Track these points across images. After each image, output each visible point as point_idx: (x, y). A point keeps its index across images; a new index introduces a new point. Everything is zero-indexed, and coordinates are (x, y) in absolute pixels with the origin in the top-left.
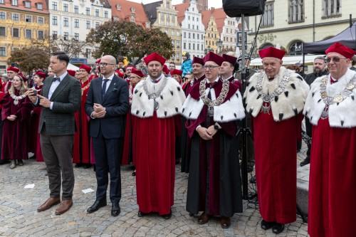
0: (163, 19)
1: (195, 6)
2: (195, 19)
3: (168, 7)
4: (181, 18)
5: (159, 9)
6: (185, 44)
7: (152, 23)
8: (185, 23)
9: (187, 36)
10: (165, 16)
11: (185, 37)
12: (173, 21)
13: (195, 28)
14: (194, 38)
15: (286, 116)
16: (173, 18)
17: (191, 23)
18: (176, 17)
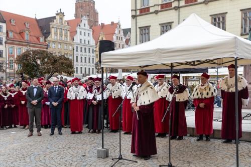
0: (56, 34)
1: (86, 23)
2: (87, 34)
3: (61, 23)
4: (74, 33)
5: (52, 24)
6: (77, 57)
7: (46, 38)
8: (77, 38)
9: (79, 49)
10: (59, 31)
11: (77, 51)
12: (66, 36)
13: (87, 43)
14: (85, 52)
15: (116, 97)
16: (66, 33)
17: (83, 37)
18: (69, 32)
